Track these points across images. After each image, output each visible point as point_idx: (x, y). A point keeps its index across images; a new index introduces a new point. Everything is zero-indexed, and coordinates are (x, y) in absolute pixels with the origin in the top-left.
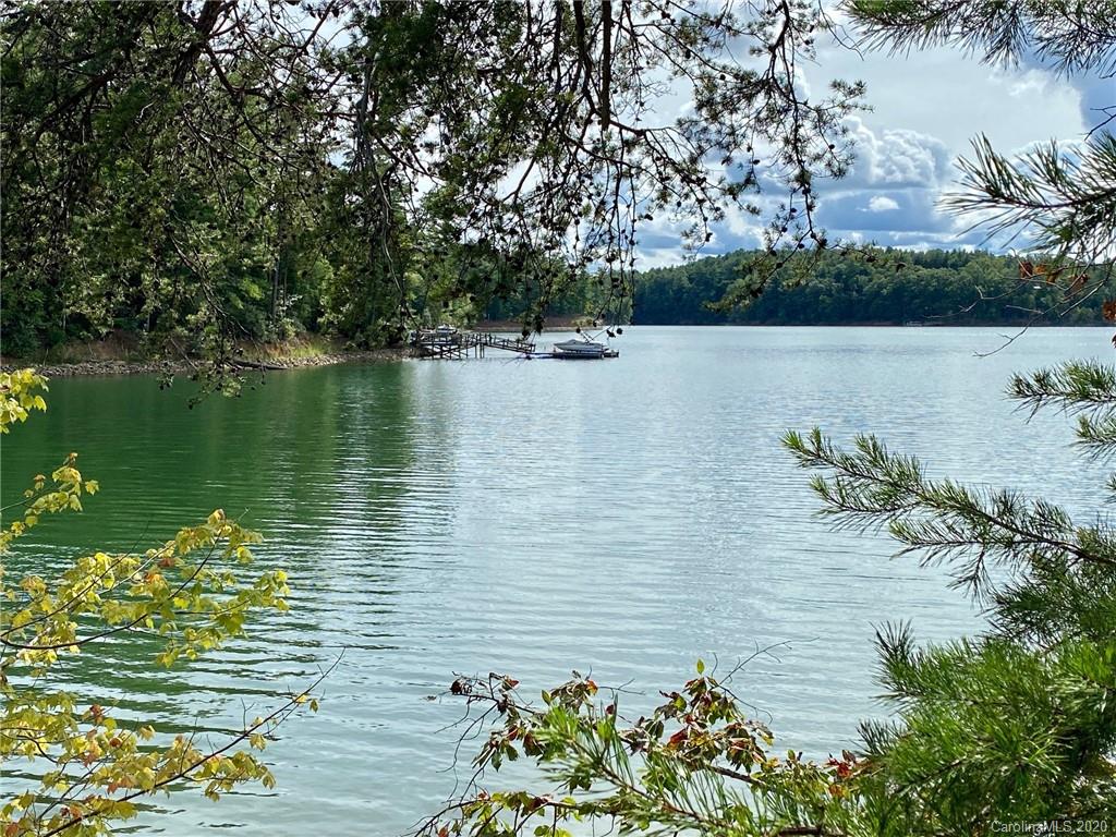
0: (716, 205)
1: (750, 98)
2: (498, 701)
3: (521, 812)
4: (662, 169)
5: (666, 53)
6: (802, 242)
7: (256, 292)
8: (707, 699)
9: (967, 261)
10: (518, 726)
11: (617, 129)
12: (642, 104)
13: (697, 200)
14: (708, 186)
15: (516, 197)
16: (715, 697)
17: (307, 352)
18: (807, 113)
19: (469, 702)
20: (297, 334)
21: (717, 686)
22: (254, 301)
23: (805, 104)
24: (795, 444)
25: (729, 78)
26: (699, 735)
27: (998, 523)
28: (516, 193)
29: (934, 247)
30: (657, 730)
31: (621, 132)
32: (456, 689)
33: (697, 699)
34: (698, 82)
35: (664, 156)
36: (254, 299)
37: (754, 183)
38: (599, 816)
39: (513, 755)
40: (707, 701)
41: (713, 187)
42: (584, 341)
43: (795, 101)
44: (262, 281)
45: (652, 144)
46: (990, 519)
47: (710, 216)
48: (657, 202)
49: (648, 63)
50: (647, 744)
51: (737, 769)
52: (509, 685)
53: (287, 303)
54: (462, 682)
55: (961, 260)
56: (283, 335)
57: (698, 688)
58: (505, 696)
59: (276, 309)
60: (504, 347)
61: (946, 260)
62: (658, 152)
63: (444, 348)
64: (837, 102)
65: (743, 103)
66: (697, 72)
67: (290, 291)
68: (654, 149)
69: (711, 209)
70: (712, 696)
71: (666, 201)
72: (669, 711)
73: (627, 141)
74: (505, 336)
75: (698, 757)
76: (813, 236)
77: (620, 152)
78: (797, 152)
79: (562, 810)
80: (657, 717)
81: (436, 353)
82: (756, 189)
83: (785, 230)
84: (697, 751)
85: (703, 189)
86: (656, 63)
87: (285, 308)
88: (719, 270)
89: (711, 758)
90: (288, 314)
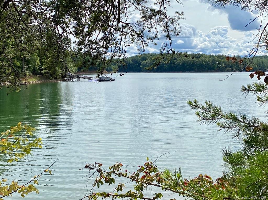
0: (146, 42)
1: (155, 16)
2: (97, 170)
3: (104, 197)
4: (132, 33)
5: (133, 4)
6: (169, 52)
7: (18, 64)
8: (150, 167)
9: (200, 56)
10: (103, 176)
11: (121, 23)
12: (127, 17)
13: (141, 41)
14: (144, 38)
15: (96, 40)
16: (152, 167)
17: (32, 80)
18: (169, 19)
19: (90, 170)
20: (29, 75)
21: (152, 164)
22: (18, 67)
23: (169, 17)
24: (190, 103)
25: (149, 10)
26: (149, 176)
27: (242, 122)
28: (96, 39)
29: (192, 53)
30: (138, 175)
31: (122, 24)
32: (86, 167)
33: (147, 167)
34: (141, 11)
35: (133, 30)
36: (18, 66)
37: (157, 37)
38: (124, 198)
39: (102, 183)
40: (150, 168)
41: (145, 38)
42: (105, 76)
43: (167, 17)
44: (20, 61)
45: (130, 27)
46: (240, 121)
47: (145, 45)
48: (131, 42)
49: (128, 6)
50: (136, 179)
51: (159, 184)
52: (100, 165)
53: (27, 67)
54: (88, 165)
55: (198, 56)
56: (26, 75)
57: (147, 164)
58: (99, 168)
59: (24, 68)
60: (85, 78)
61: (195, 56)
62: (131, 29)
63: (69, 79)
64: (177, 17)
65: (153, 17)
66: (141, 9)
67: (27, 64)
68: (130, 28)
69: (145, 43)
70: (151, 166)
71: (133, 41)
72: (141, 171)
73: (124, 26)
74: (85, 75)
75: (149, 182)
76: (172, 50)
77: (122, 29)
78: (167, 29)
79: (114, 196)
80: (138, 172)
81: (67, 80)
82: (158, 39)
83: (165, 49)
84: (149, 180)
85: (143, 38)
86: (130, 6)
87: (26, 68)
88: (139, 58)
89: (152, 182)
90: (27, 70)
